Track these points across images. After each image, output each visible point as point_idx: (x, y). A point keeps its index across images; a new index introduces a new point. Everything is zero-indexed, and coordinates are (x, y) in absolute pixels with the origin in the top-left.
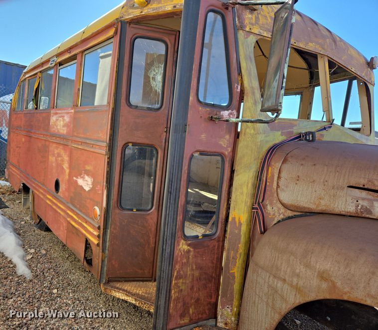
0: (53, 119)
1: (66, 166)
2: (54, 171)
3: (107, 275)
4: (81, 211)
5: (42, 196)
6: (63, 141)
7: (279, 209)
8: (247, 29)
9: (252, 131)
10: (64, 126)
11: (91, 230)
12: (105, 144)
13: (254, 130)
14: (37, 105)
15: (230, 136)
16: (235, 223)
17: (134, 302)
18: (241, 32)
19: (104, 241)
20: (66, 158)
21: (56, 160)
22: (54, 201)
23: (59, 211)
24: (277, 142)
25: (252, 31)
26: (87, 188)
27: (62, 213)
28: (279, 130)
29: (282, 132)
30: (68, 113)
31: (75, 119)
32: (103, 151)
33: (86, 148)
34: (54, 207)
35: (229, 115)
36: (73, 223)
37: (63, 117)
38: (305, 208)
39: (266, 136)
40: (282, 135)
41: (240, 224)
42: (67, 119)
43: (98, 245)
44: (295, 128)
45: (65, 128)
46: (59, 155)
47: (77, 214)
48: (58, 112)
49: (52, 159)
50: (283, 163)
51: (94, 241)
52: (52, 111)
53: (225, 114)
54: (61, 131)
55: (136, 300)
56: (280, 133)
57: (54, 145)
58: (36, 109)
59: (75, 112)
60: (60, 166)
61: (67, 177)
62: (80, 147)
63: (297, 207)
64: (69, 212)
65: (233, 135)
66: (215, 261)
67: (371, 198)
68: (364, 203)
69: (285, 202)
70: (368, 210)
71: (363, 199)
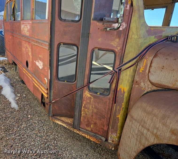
0: (22, 26)
1: (30, 54)
2: (25, 56)
3: (52, 112)
4: (39, 79)
5: (21, 69)
6: (28, 39)
7: (149, 85)
9: (136, 37)
10: (27, 31)
11: (44, 90)
12: (47, 44)
13: (137, 36)
14: (14, 18)
15: (119, 40)
16: (121, 91)
17: (66, 126)
19: (50, 96)
20: (30, 50)
21: (26, 50)
22: (26, 72)
23: (29, 77)
24: (151, 42)
26: (41, 68)
27: (30, 78)
28: (153, 35)
29: (155, 36)
30: (29, 23)
31: (32, 28)
32: (47, 48)
33: (39, 45)
34: (27, 75)
36: (36, 85)
37: (27, 25)
38: (165, 86)
39: (145, 40)
40: (155, 38)
41: (124, 92)
42: (29, 27)
43: (47, 98)
44: (163, 33)
45: (28, 33)
46: (27, 48)
47: (37, 80)
48: (24, 22)
49: (24, 49)
50: (154, 57)
51: (46, 96)
52: (22, 22)
54: (27, 34)
55: (67, 126)
56: (154, 37)
57: (24, 42)
58: (14, 20)
59: (32, 23)
60: (27, 53)
61: (31, 60)
62: (36, 44)
63: (160, 85)
64: (33, 78)
65: (122, 39)
66: (107, 110)
69: (152, 81)
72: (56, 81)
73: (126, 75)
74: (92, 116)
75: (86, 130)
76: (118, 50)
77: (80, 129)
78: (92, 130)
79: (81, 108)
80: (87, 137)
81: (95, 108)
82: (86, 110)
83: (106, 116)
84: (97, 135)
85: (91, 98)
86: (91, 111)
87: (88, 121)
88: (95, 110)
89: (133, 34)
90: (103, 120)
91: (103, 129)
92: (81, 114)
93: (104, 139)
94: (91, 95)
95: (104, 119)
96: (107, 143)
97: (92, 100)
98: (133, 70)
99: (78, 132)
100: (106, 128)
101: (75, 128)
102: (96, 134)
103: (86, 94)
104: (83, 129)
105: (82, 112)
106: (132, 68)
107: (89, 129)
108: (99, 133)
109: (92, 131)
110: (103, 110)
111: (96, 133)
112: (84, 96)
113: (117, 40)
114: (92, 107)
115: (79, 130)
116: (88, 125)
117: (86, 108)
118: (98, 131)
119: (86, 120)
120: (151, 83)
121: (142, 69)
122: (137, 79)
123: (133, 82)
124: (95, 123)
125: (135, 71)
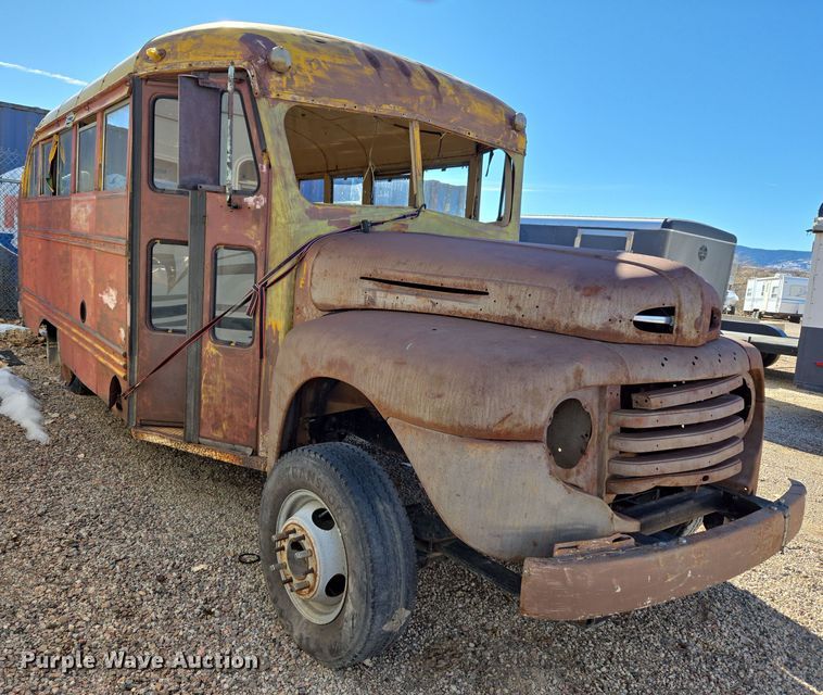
0: (74, 209)
1: (91, 279)
2: (79, 290)
3: (137, 416)
4: (108, 339)
5: (66, 333)
6: (85, 241)
7: (313, 310)
8: (274, 95)
9: (283, 220)
10: (86, 221)
11: (117, 360)
12: (124, 242)
13: (285, 219)
14: (55, 189)
15: (258, 227)
16: (272, 331)
17: (169, 445)
18: (264, 100)
19: (132, 371)
20: (91, 268)
21: (81, 273)
22: (81, 335)
23: (86, 348)
24: (323, 233)
25: (281, 97)
26: (112, 306)
27: (89, 350)
28: (325, 219)
30: (89, 200)
31: (98, 210)
32: (122, 251)
33: (109, 250)
34: (81, 344)
35: (254, 201)
36: (101, 360)
37: (85, 206)
38: (330, 306)
39: (302, 226)
40: (330, 224)
41: (277, 332)
42: (89, 209)
43: (125, 378)
44: (352, 216)
45: (87, 224)
46: (83, 265)
47: (104, 346)
48: (79, 198)
49: (75, 272)
50: (316, 257)
51: (121, 374)
52: (73, 198)
53: (250, 200)
54: (84, 229)
55: (171, 442)
56: (326, 222)
57: (77, 250)
58: (54, 194)
59: (98, 199)
60: (84, 281)
61: (92, 295)
62: (102, 249)
63: (325, 305)
64: (96, 345)
65: (262, 225)
66: (251, 377)
67: (376, 287)
68: (370, 294)
69: (316, 301)
70: (373, 301)
71: (370, 290)
72: (146, 331)
73: (277, 295)
74: (224, 399)
75: (214, 440)
76: (257, 245)
77: (201, 440)
78: (225, 437)
79: (200, 385)
80: (215, 456)
81: (228, 378)
82: (211, 386)
83: (250, 394)
84: (236, 446)
85: (218, 356)
86: (221, 387)
87: (216, 414)
88: (228, 385)
89: (278, 215)
90: (246, 405)
91: (247, 427)
92: (200, 401)
93: (249, 451)
94: (217, 349)
95: (247, 401)
96: (255, 458)
97: (221, 360)
98: (289, 285)
99: (196, 451)
100: (252, 425)
101: (189, 442)
102: (234, 445)
103: (208, 348)
104: (206, 438)
105: (203, 396)
106: (285, 280)
107: (219, 435)
108: (241, 441)
109: (225, 440)
110: (245, 380)
111: (233, 443)
112: (204, 353)
113: (255, 227)
114: (223, 378)
115: (199, 443)
116: (216, 427)
117: (210, 384)
118: (238, 436)
119: (211, 414)
120: (315, 305)
121: (302, 282)
122: (298, 303)
123: (293, 310)
124: (231, 417)
125: (293, 287)
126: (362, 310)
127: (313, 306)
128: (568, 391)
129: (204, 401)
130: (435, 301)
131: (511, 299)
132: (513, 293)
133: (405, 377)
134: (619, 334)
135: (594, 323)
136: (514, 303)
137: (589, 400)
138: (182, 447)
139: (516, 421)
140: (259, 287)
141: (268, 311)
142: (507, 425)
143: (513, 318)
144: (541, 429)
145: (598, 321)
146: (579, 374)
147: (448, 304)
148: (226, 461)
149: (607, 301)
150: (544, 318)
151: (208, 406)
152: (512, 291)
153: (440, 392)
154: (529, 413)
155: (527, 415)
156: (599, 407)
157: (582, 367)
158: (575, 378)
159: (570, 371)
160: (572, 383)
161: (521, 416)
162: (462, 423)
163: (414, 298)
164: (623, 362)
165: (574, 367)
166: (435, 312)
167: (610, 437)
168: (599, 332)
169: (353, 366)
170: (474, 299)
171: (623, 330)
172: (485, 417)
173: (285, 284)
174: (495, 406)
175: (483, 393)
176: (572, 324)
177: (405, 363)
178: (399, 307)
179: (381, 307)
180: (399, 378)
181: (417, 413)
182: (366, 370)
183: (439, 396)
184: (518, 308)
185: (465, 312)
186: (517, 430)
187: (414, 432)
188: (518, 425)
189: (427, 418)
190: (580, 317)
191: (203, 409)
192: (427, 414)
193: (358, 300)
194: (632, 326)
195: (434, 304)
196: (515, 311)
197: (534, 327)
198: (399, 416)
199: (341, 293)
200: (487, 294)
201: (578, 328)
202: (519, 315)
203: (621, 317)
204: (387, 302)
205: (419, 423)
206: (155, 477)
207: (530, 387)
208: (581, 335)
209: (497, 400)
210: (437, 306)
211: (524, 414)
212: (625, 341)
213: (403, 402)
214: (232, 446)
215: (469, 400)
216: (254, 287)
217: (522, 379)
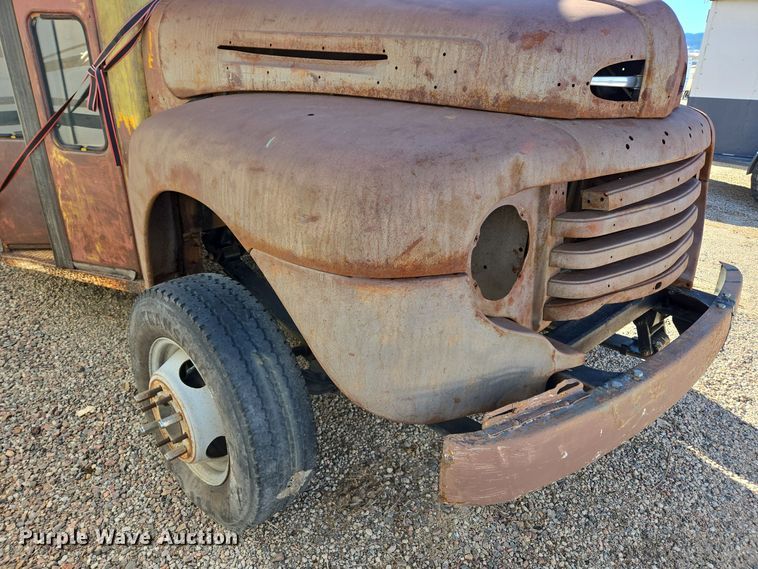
7: (169, 98)
16: (126, 129)
17: (44, 271)
41: (133, 131)
55: (45, 268)
63: (182, 91)
66: (114, 190)
67: (239, 60)
68: (233, 70)
69: (171, 86)
70: (238, 80)
71: (232, 64)
73: (122, 80)
74: (89, 217)
75: (91, 264)
76: (81, 9)
77: (76, 265)
78: (102, 260)
79: (58, 202)
80: (97, 281)
81: (87, 192)
82: (71, 203)
83: (118, 209)
84: (117, 270)
85: (69, 166)
86: (83, 203)
87: (86, 236)
88: (91, 200)
90: (117, 223)
91: (123, 248)
92: (63, 221)
93: (132, 275)
94: (66, 156)
95: (118, 219)
96: (139, 282)
97: (74, 169)
98: (135, 64)
99: (74, 276)
100: (129, 245)
101: (64, 268)
102: (114, 268)
103: (54, 155)
104: (81, 262)
105: (65, 215)
106: (127, 58)
107: (95, 258)
108: (121, 264)
109: (102, 263)
110: (108, 192)
111: (113, 266)
112: (52, 163)
114: (81, 192)
115: (75, 268)
116: (89, 249)
117: (69, 199)
118: (116, 258)
119: (80, 235)
120: (170, 90)
121: (151, 60)
122: (151, 89)
123: (147, 101)
124: (103, 238)
125: (141, 68)
126: (228, 93)
127: (169, 93)
128: (501, 198)
129: (68, 222)
130: (317, 73)
131: (418, 62)
132: (422, 54)
133: (264, 188)
134: (570, 106)
135: (536, 90)
136: (423, 68)
137: (527, 206)
138: (58, 273)
139: (428, 250)
140: (95, 70)
141: (114, 102)
142: (415, 256)
143: (422, 92)
144: (464, 257)
145: (542, 87)
146: (518, 169)
147: (334, 77)
148: (108, 286)
149: (557, 55)
150: (465, 89)
151: (75, 226)
152: (420, 49)
153: (314, 214)
154: (447, 236)
155: (443, 238)
156: (539, 212)
157: (522, 158)
158: (512, 176)
159: (505, 167)
160: (508, 184)
161: (434, 241)
162: (349, 258)
163: (288, 71)
164: (577, 148)
165: (511, 160)
166: (318, 90)
167: (552, 251)
168: (542, 104)
169: (199, 175)
170: (368, 65)
171: (576, 99)
172: (381, 248)
173: (129, 66)
174: (395, 230)
175: (377, 211)
176: (505, 95)
177: (262, 169)
178: (272, 87)
179: (249, 87)
180: (256, 193)
181: (287, 244)
182: (215, 181)
183: (314, 219)
184: (429, 75)
185: (357, 88)
186: (429, 261)
187: (286, 270)
188: (431, 255)
189: (301, 250)
190: (517, 83)
191: (68, 231)
192: (299, 245)
193: (219, 80)
194: (589, 92)
195: (316, 79)
196: (424, 81)
197: (451, 104)
198: (263, 247)
199: (199, 72)
200: (385, 57)
201: (513, 100)
202: (429, 86)
203: (574, 79)
204: (256, 80)
205: (290, 257)
206: (52, 301)
207: (447, 197)
208: (517, 110)
209: (399, 222)
210: (321, 81)
211: (440, 239)
212: (578, 116)
213: (266, 228)
214: (111, 269)
215: (357, 223)
216: (90, 70)
217: (435, 186)
